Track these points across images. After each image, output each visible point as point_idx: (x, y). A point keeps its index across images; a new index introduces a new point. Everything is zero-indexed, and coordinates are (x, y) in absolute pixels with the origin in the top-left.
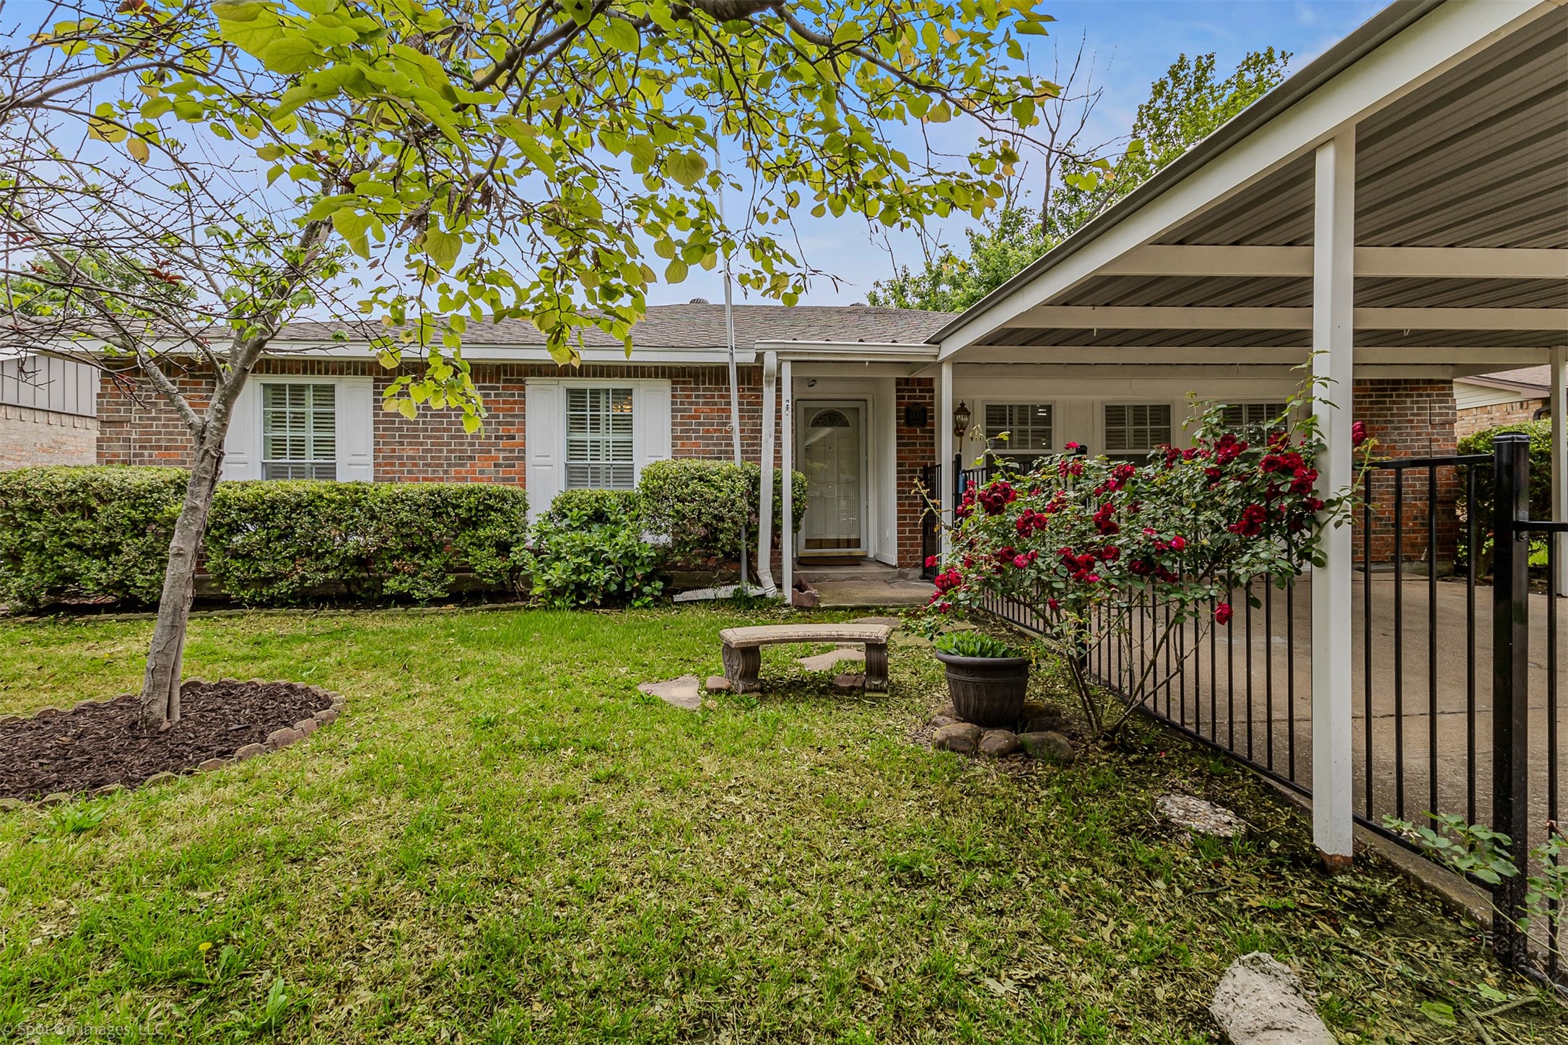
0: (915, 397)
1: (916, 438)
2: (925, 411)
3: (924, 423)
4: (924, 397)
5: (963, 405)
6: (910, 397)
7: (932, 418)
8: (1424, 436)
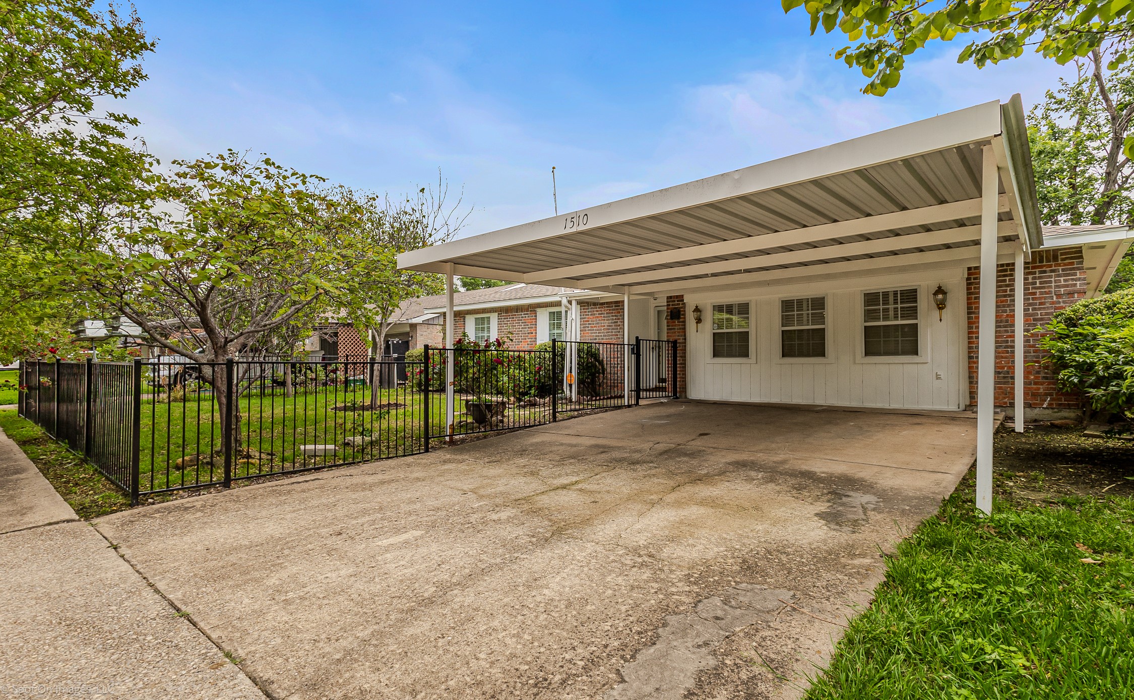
0: (675, 305)
1: (675, 325)
2: (679, 311)
3: (679, 318)
4: (679, 304)
5: (697, 307)
6: (673, 305)
7: (684, 315)
8: (1048, 305)
